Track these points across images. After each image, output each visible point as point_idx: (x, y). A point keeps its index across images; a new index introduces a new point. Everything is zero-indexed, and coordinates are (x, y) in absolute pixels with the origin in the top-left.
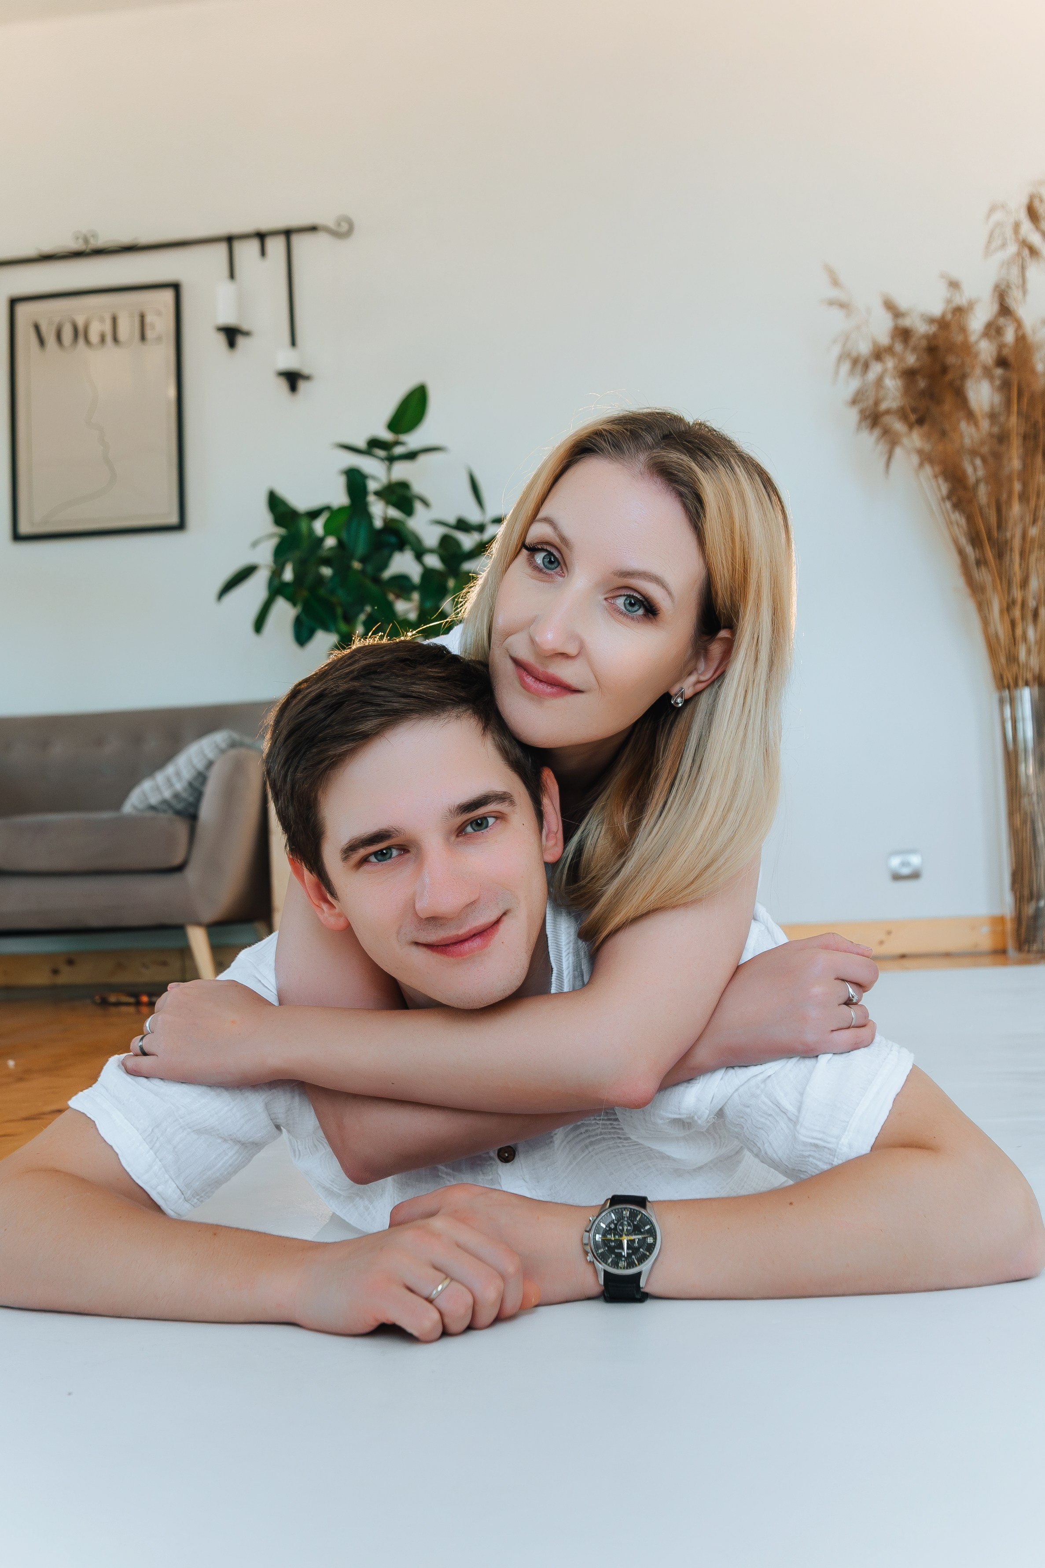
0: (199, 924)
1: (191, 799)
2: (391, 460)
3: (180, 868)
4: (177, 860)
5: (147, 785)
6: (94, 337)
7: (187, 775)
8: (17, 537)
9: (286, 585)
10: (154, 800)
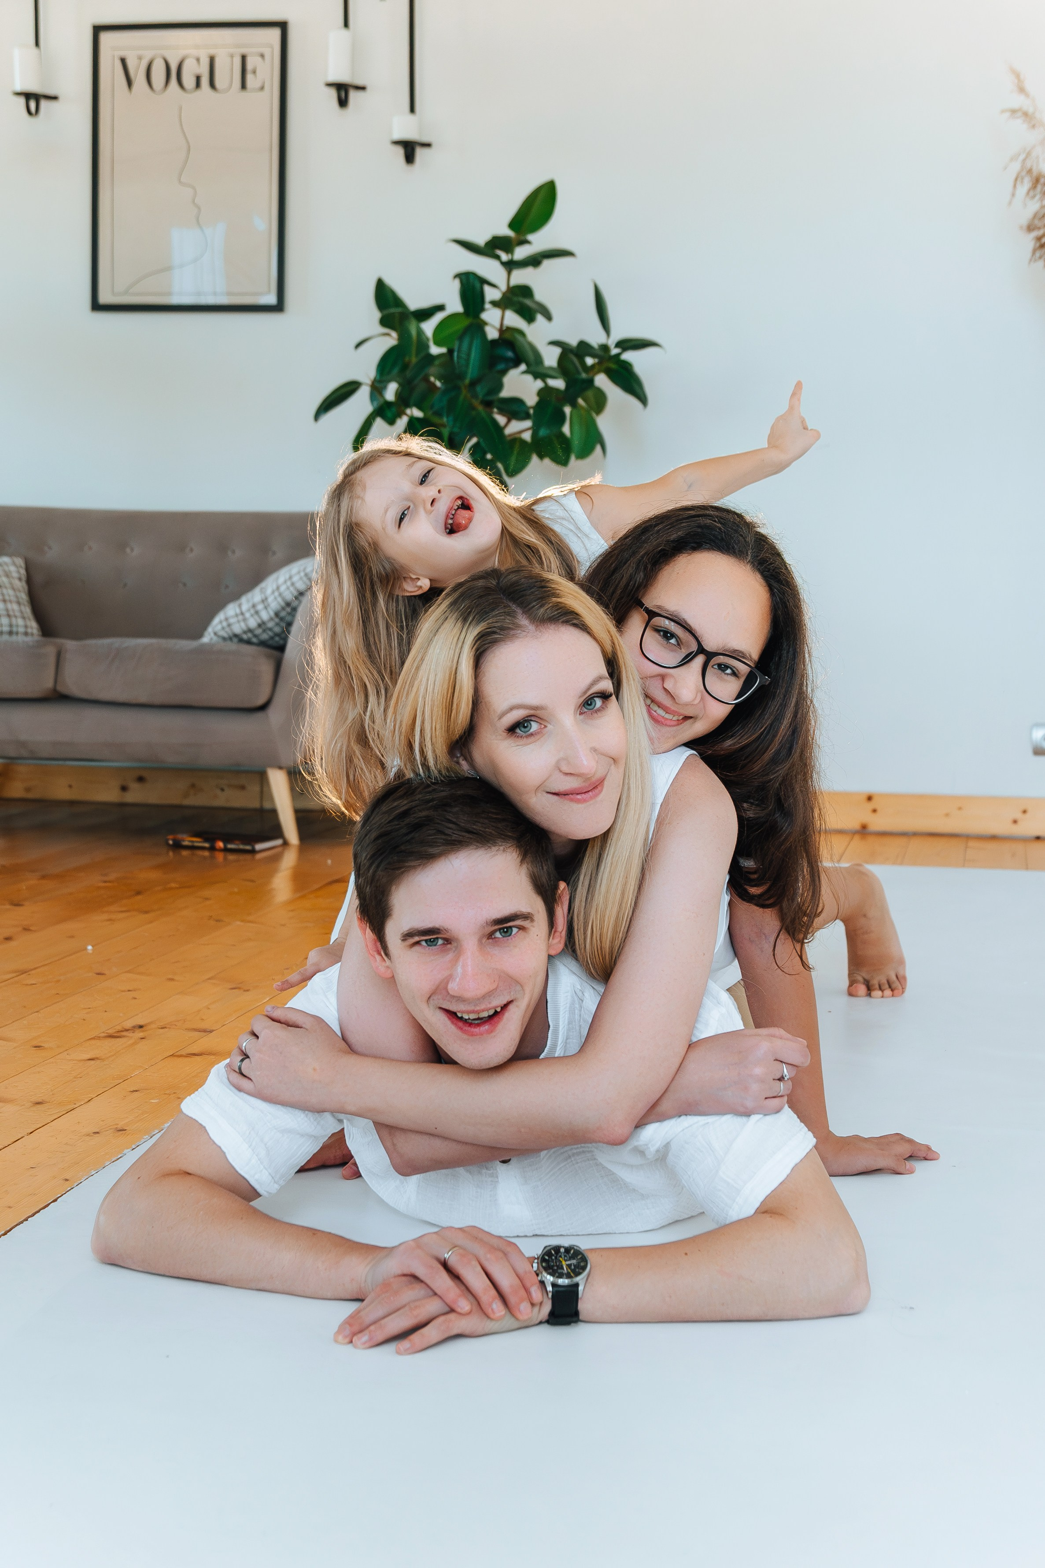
0: (280, 768)
1: (277, 630)
2: (510, 266)
3: (263, 708)
4: (261, 701)
5: (231, 610)
6: (189, 81)
7: (275, 604)
8: (97, 306)
9: (388, 404)
10: (238, 629)
